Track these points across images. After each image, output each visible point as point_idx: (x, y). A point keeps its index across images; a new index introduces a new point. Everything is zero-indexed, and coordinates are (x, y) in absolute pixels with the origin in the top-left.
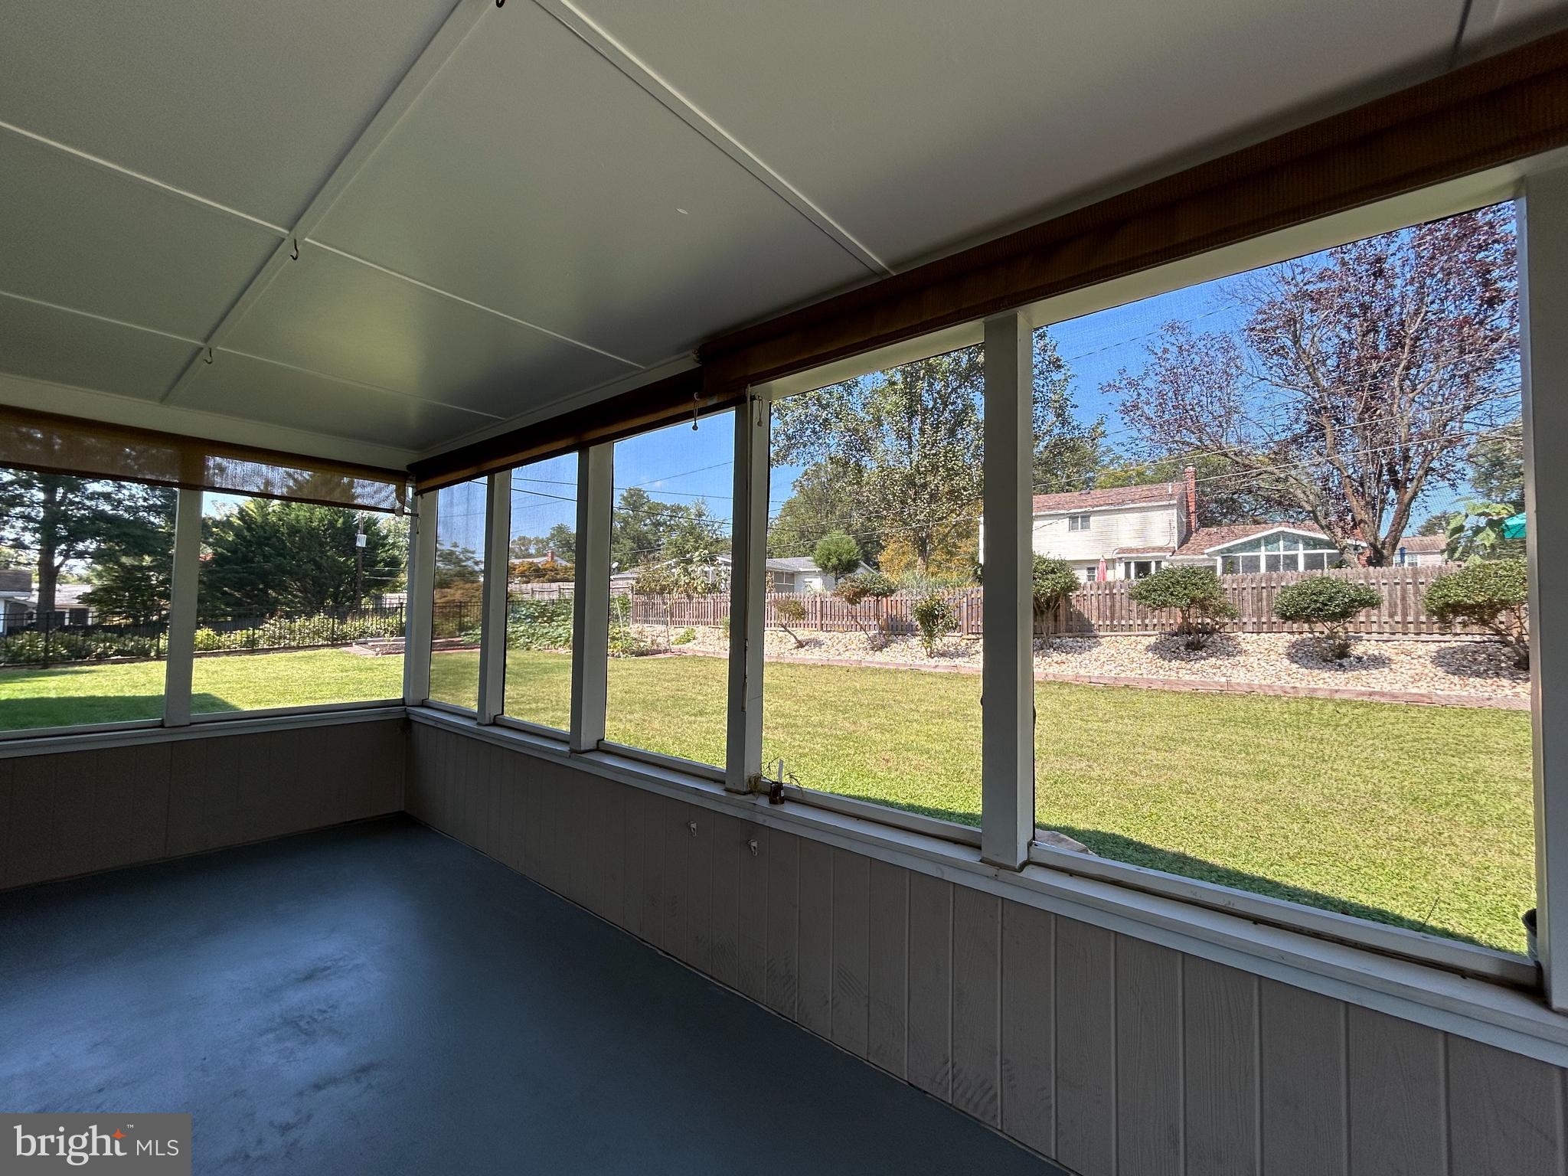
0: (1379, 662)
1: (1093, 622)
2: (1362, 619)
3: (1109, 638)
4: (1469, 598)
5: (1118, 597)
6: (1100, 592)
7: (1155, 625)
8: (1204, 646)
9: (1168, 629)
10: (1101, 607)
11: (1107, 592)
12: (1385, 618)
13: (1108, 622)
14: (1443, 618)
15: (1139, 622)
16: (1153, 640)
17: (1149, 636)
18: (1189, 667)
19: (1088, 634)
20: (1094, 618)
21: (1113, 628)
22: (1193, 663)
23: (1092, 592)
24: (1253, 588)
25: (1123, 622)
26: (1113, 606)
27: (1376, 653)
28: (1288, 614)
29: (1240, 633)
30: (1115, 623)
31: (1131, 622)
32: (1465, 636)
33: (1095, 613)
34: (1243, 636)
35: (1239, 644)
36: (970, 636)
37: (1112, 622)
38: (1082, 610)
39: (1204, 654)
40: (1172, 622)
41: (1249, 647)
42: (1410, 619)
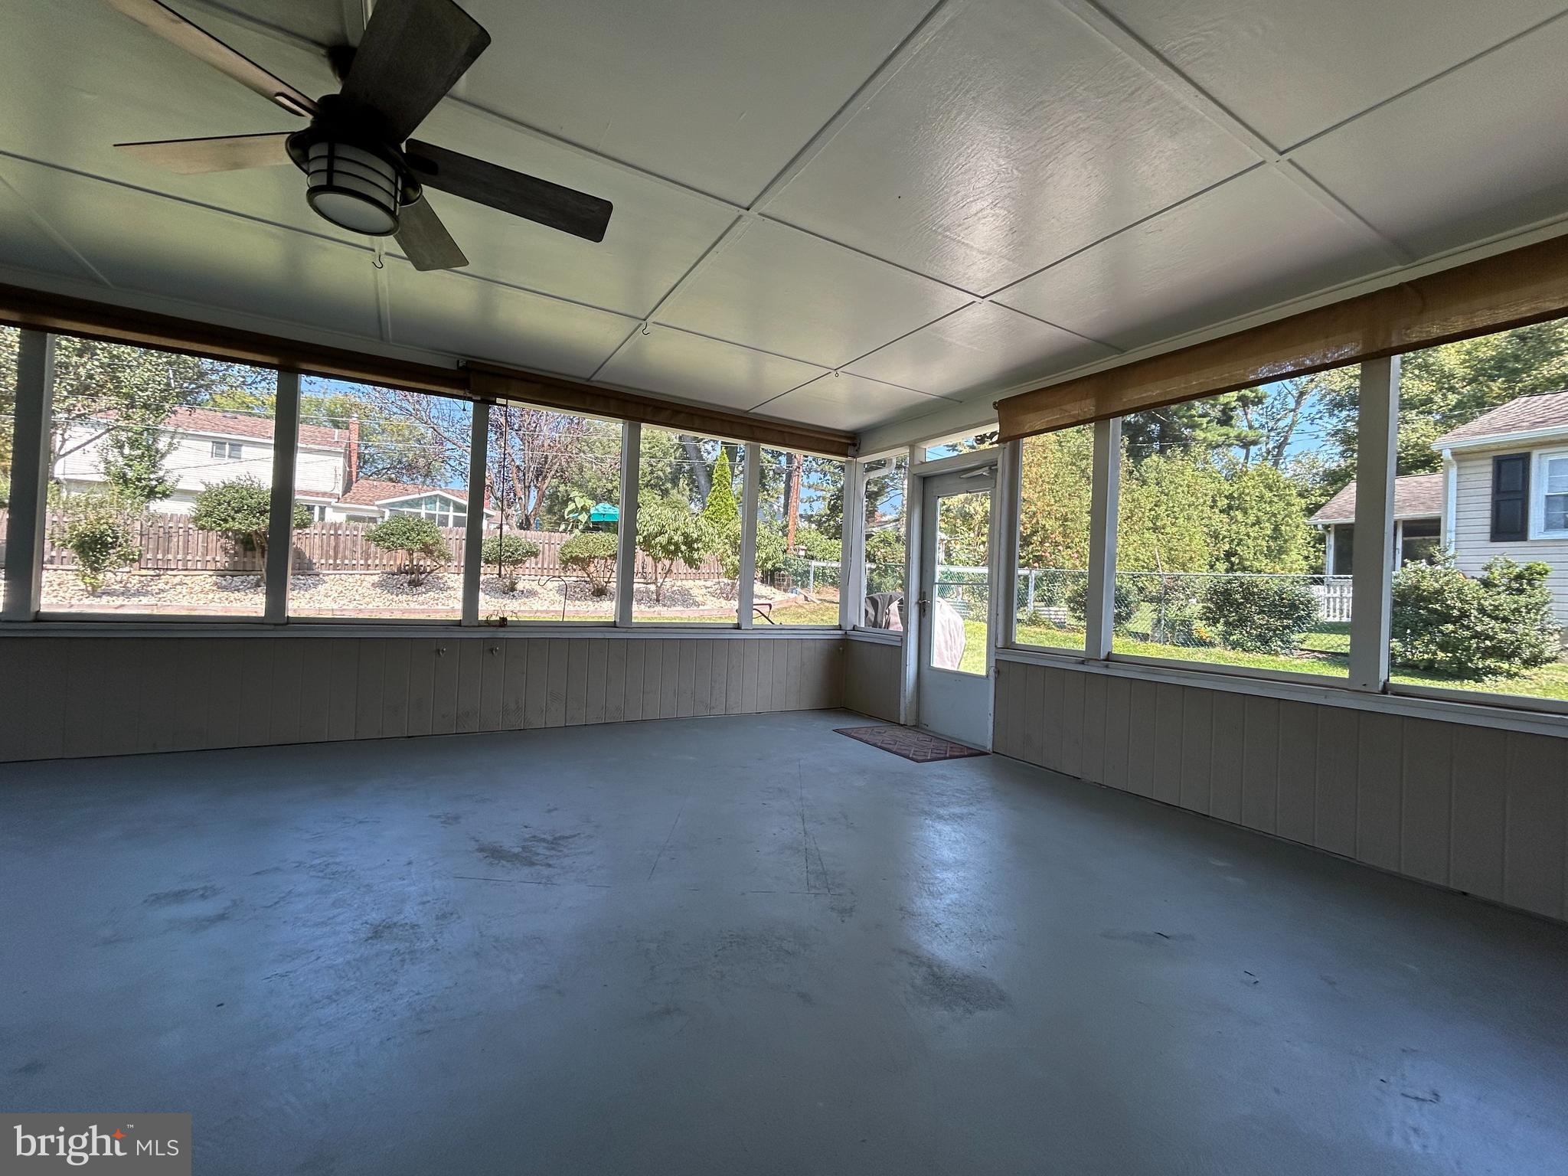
0: (532, 593)
1: (314, 561)
2: (528, 565)
3: (333, 576)
4: (582, 554)
5: (342, 538)
6: (324, 532)
7: (377, 565)
8: (422, 584)
9: (388, 569)
10: (325, 546)
11: (332, 532)
12: (533, 566)
13: (331, 561)
14: (565, 563)
15: (362, 562)
16: (376, 578)
17: (372, 575)
18: (415, 600)
19: (310, 572)
20: (316, 556)
21: (336, 567)
22: (416, 596)
23: (316, 532)
24: (457, 539)
25: (346, 562)
26: (336, 548)
27: (530, 588)
28: (490, 559)
29: (446, 574)
30: (338, 562)
31: (354, 562)
32: (573, 576)
33: (317, 552)
34: (449, 576)
35: (446, 582)
36: (144, 572)
37: (335, 561)
38: (303, 550)
39: (424, 590)
40: (392, 563)
41: (454, 584)
42: (545, 566)
